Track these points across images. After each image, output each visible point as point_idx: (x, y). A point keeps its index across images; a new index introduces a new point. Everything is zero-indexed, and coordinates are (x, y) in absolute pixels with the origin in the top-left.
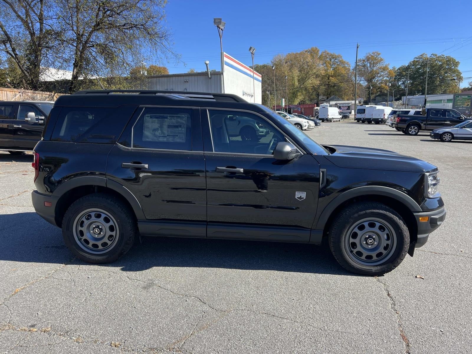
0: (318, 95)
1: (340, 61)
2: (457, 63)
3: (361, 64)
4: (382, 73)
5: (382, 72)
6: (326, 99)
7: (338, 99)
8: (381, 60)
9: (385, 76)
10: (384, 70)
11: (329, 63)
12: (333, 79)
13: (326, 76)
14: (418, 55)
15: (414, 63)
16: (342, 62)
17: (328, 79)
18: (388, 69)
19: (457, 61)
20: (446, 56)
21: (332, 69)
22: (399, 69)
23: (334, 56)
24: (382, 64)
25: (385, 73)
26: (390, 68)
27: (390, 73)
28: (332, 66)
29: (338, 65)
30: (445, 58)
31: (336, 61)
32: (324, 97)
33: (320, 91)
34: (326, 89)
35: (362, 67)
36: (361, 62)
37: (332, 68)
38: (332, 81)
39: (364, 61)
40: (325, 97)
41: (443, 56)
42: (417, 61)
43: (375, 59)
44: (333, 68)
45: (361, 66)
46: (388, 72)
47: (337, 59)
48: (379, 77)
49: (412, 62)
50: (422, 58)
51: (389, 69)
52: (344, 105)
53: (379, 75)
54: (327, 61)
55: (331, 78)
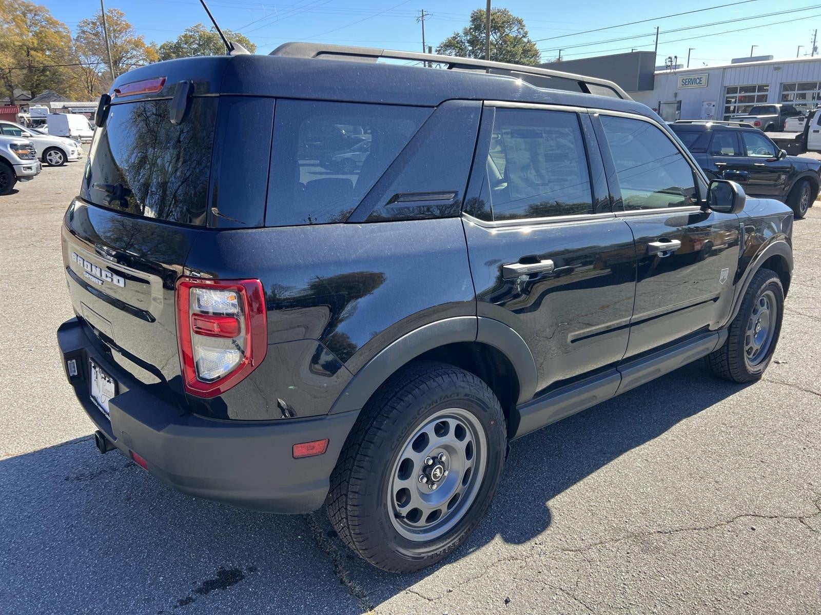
0: (11, 87)
1: (47, 20)
2: (252, 46)
3: (89, 30)
4: (135, 53)
5: (133, 49)
6: (30, 97)
7: (60, 97)
8: (128, 26)
9: (141, 58)
10: (137, 46)
11: (22, 21)
12: (39, 54)
13: (21, 47)
14: (191, 26)
15: (187, 39)
16: (54, 23)
17: (28, 55)
18: (143, 45)
19: (252, 44)
20: (235, 34)
21: (31, 34)
22: (162, 47)
23: (31, 8)
24: (131, 35)
25: (140, 52)
26: (147, 44)
27: (148, 52)
28: (32, 29)
29: (43, 27)
30: (233, 35)
31: (37, 17)
32: (25, 93)
33: (15, 80)
34: (26, 76)
35: (93, 37)
36: (89, 27)
37: (31, 32)
38: (37, 59)
39: (94, 23)
40: (27, 94)
41: (230, 33)
42: (191, 37)
43: (117, 24)
44: (33, 33)
45: (91, 33)
46: (143, 51)
47: (38, 15)
48: (130, 58)
49: (183, 36)
50: (198, 32)
51: (146, 46)
52: (81, 110)
53: (129, 55)
54: (18, 15)
55: (32, 52)
